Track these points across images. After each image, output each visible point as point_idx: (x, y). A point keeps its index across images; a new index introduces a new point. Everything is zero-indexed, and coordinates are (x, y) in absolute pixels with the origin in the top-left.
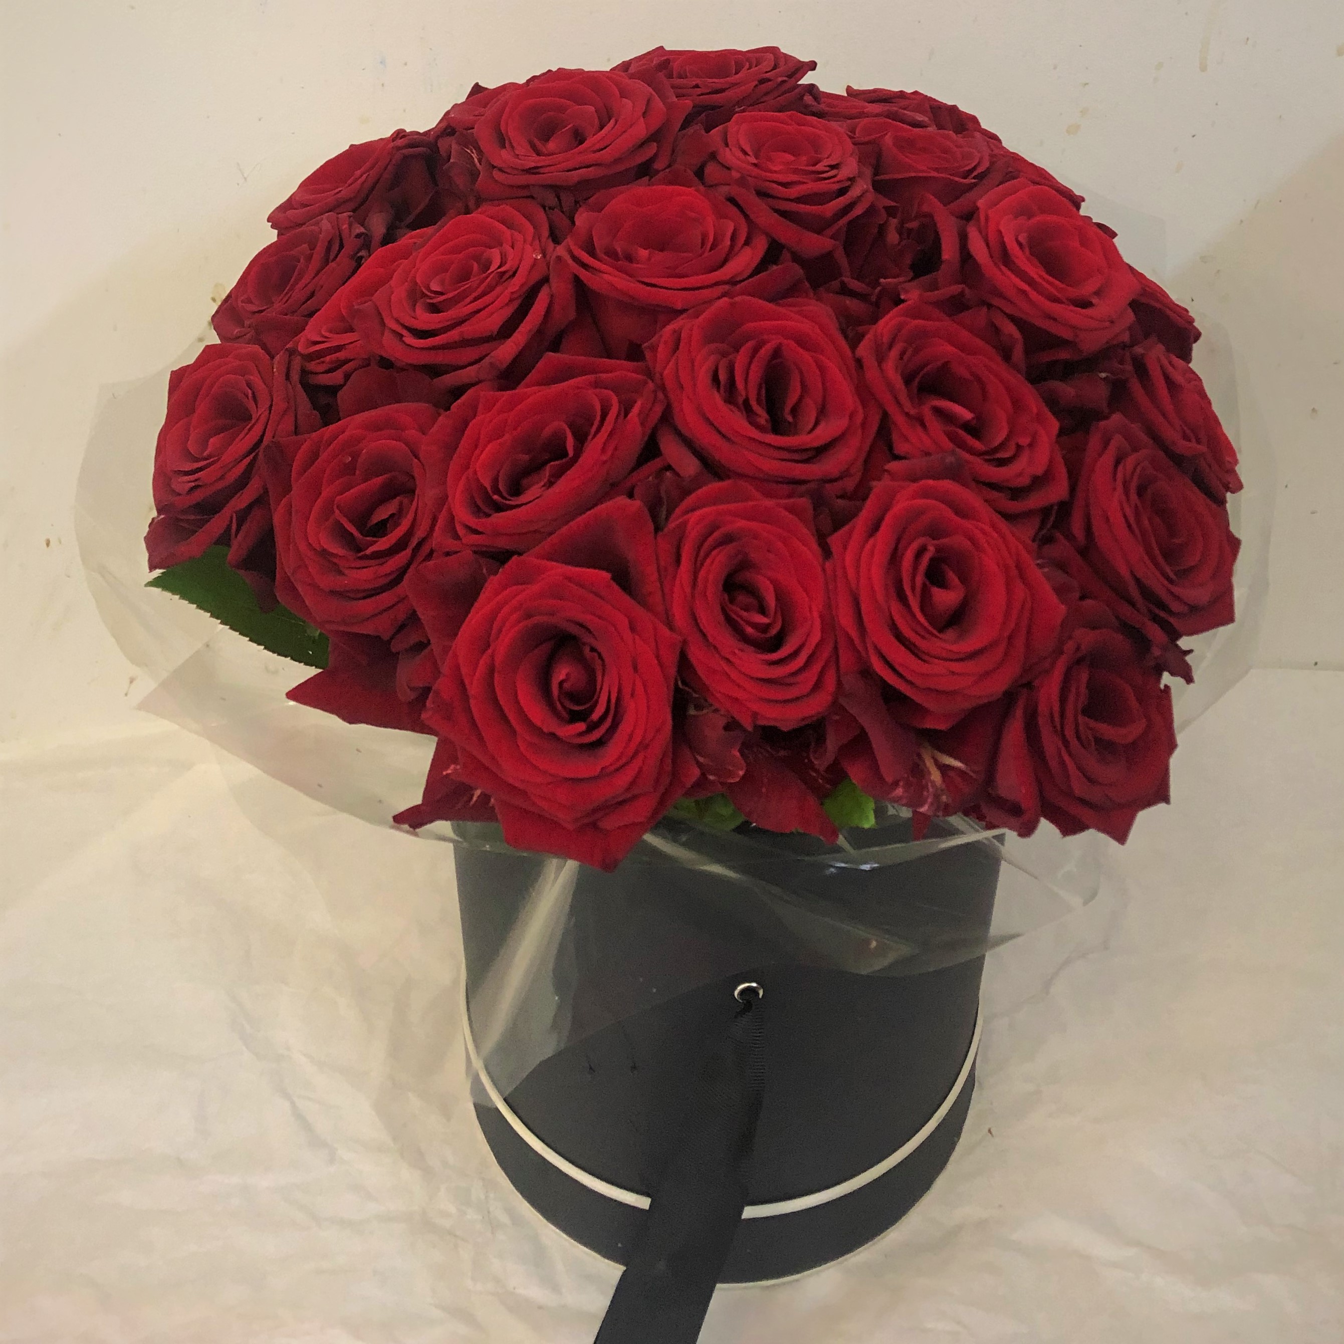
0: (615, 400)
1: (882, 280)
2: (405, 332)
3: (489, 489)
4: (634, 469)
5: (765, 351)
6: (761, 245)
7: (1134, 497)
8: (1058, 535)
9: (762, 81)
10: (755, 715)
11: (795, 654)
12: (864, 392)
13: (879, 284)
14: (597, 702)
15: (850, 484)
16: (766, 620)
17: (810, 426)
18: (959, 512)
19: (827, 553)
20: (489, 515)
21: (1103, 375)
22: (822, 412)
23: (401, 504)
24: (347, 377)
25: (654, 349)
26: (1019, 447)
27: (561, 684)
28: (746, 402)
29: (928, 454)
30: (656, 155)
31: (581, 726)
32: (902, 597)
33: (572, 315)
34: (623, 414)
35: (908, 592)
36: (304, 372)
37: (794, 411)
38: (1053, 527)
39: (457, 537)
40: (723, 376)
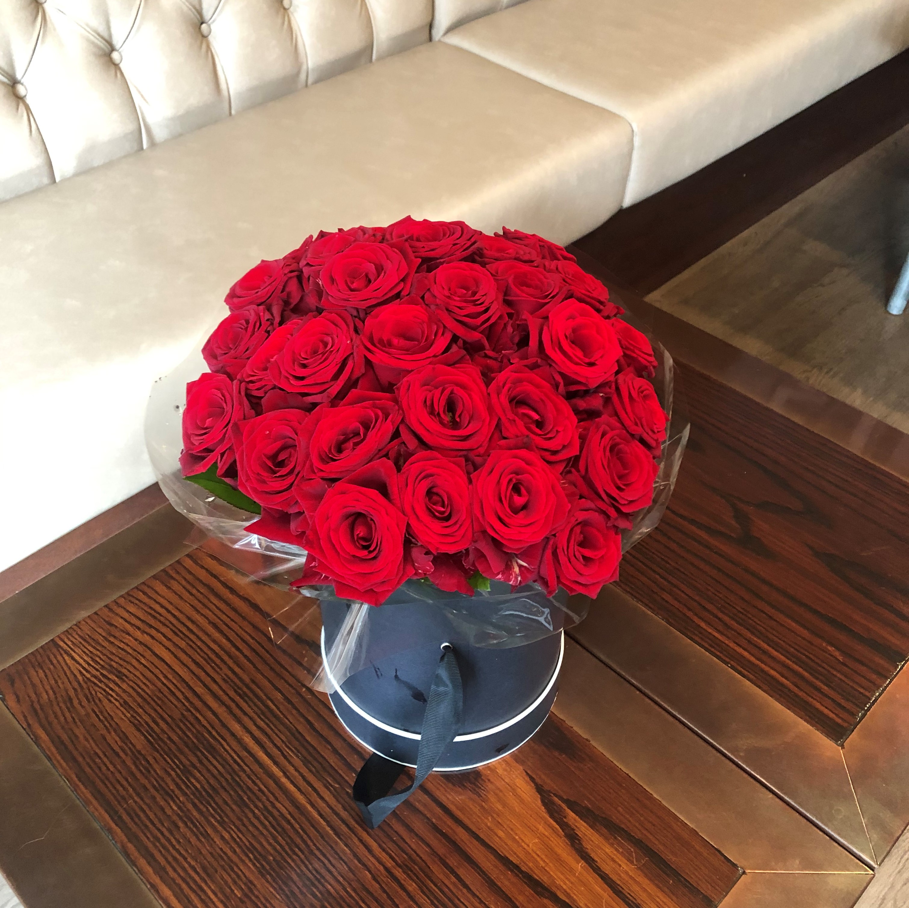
0: (380, 414)
1: (503, 352)
2: (291, 378)
3: (327, 452)
4: (390, 442)
5: (447, 393)
6: (448, 336)
7: (608, 453)
8: (573, 470)
9: (454, 245)
10: (437, 549)
11: (456, 523)
12: (490, 409)
13: (501, 353)
14: (373, 541)
15: (482, 451)
16: (443, 509)
17: (465, 426)
18: (528, 463)
19: (470, 481)
20: (329, 463)
21: (601, 395)
22: (471, 418)
23: (291, 453)
24: (266, 393)
25: (398, 389)
26: (558, 432)
27: (358, 535)
28: (439, 414)
29: (517, 437)
30: (403, 289)
31: (366, 552)
32: (501, 500)
33: (363, 371)
34: (384, 420)
35: (503, 499)
36: (247, 389)
37: (460, 416)
38: (571, 467)
39: (314, 472)
40: (428, 403)
